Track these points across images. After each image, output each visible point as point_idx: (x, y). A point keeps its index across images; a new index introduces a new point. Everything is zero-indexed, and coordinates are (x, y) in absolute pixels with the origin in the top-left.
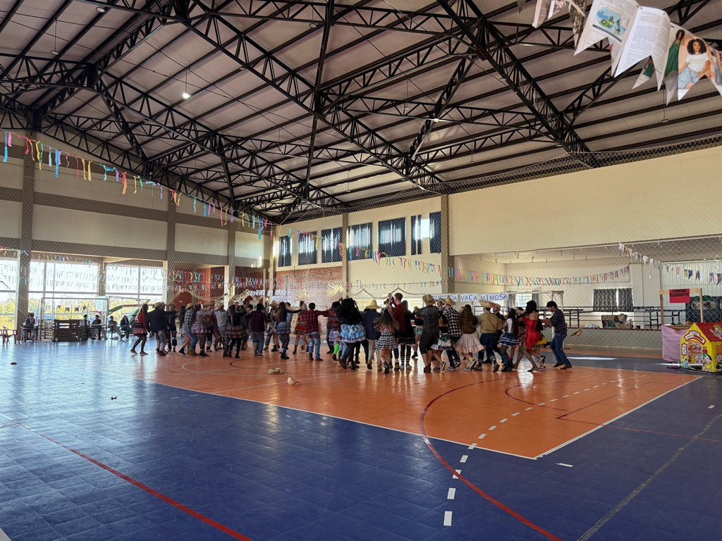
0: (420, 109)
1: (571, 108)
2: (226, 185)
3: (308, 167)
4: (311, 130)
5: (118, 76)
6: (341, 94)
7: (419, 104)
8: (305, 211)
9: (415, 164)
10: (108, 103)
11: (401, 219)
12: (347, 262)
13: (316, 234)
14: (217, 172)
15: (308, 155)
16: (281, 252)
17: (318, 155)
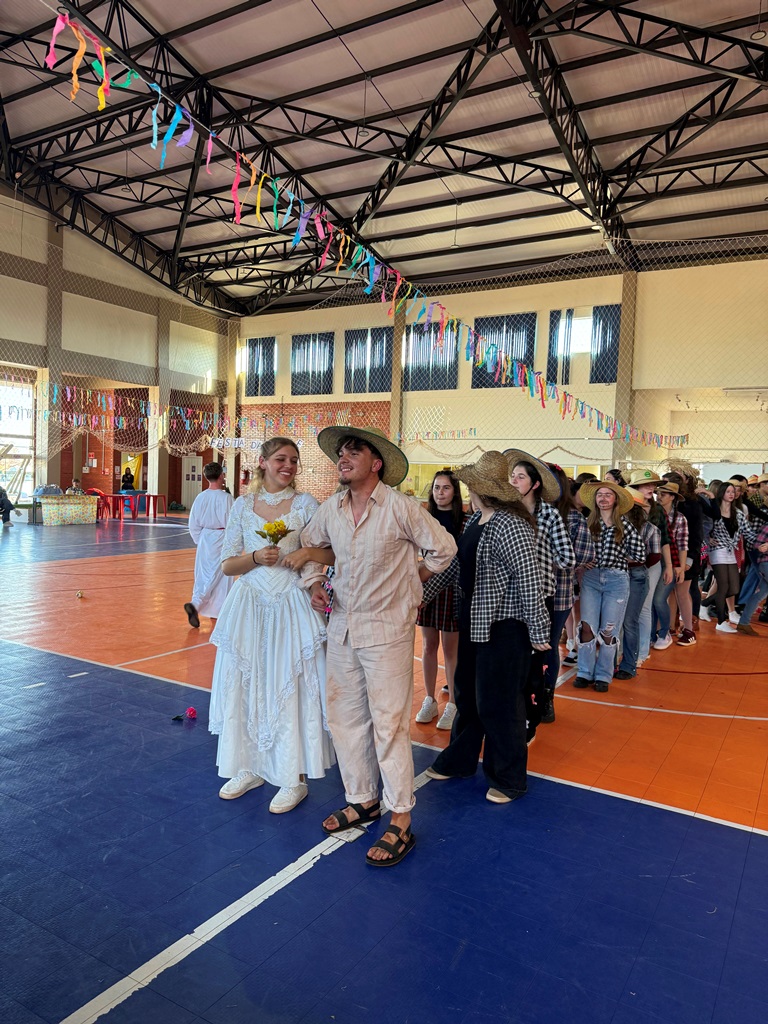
2: (172, 221)
11: (527, 315)
12: (401, 394)
13: (332, 338)
14: (163, 187)
15: (404, 154)
16: (253, 369)
17: (425, 157)
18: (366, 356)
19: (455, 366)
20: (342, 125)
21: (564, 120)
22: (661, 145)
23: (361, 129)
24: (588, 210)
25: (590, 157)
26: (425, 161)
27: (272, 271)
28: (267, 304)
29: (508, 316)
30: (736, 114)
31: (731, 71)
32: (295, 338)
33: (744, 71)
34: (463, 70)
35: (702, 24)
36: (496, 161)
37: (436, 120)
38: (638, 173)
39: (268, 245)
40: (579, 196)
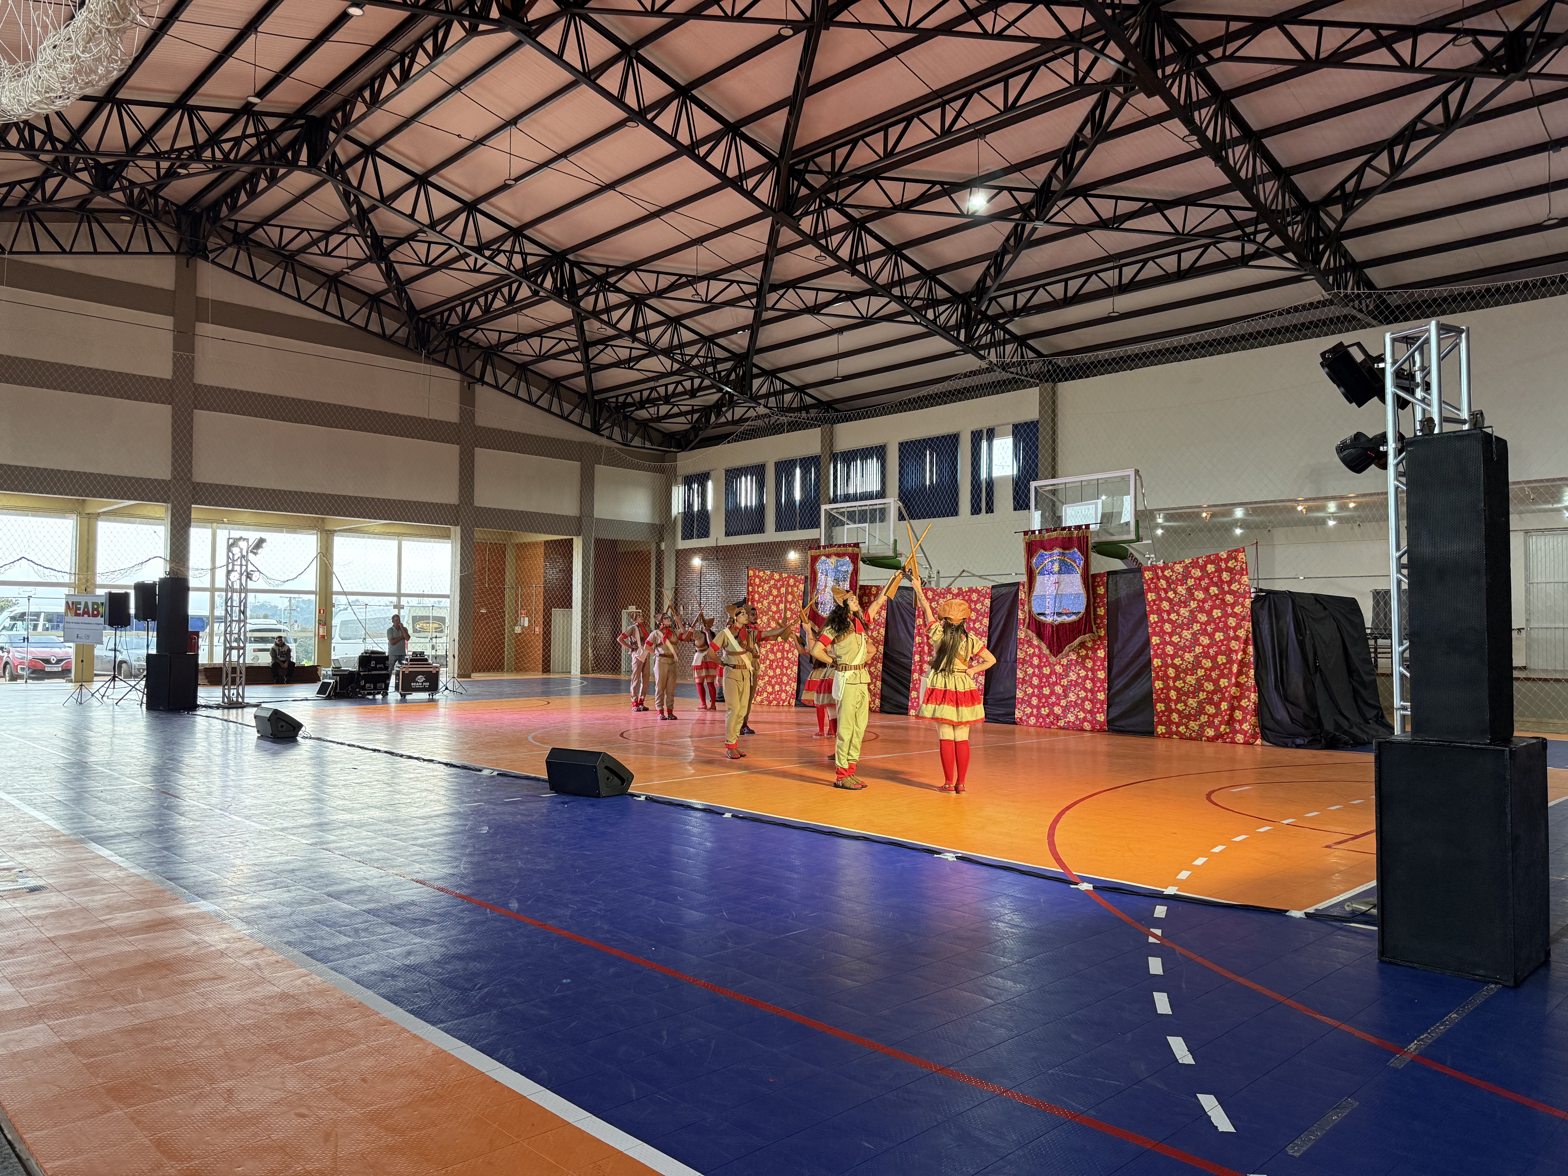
0: (1004, 201)
1: (1338, 193)
2: (580, 367)
3: (754, 328)
4: (762, 249)
5: (367, 140)
6: (835, 173)
7: (1001, 189)
8: (742, 420)
9: (986, 317)
10: (345, 196)
11: (952, 436)
13: (763, 471)
14: (561, 340)
15: (754, 301)
16: (688, 509)
17: (777, 302)
18: (795, 489)
20: (693, 280)
23: (712, 282)
28: (696, 438)
29: (931, 439)
32: (727, 471)
36: (849, 296)
37: (768, 271)
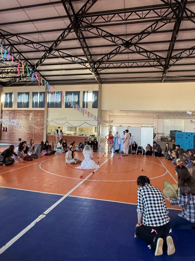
0: (120, 42)
1: (175, 57)
3: (41, 59)
7: (121, 39)
8: (25, 81)
11: (78, 92)
12: (47, 109)
13: (29, 94)
15: (48, 52)
16: (6, 101)
17: (54, 53)
18: (38, 99)
19: (61, 102)
20: (32, 43)
21: (86, 49)
22: (106, 57)
23: (37, 44)
24: (91, 69)
25: (91, 58)
26: (53, 54)
27: (12, 76)
28: (10, 84)
29: (73, 92)
30: (121, 53)
31: (120, 44)
32: (18, 93)
33: (122, 45)
34: (63, 35)
35: (114, 34)
36: (71, 56)
37: (56, 45)
38: (102, 63)
39: (11, 69)
40: (89, 66)
